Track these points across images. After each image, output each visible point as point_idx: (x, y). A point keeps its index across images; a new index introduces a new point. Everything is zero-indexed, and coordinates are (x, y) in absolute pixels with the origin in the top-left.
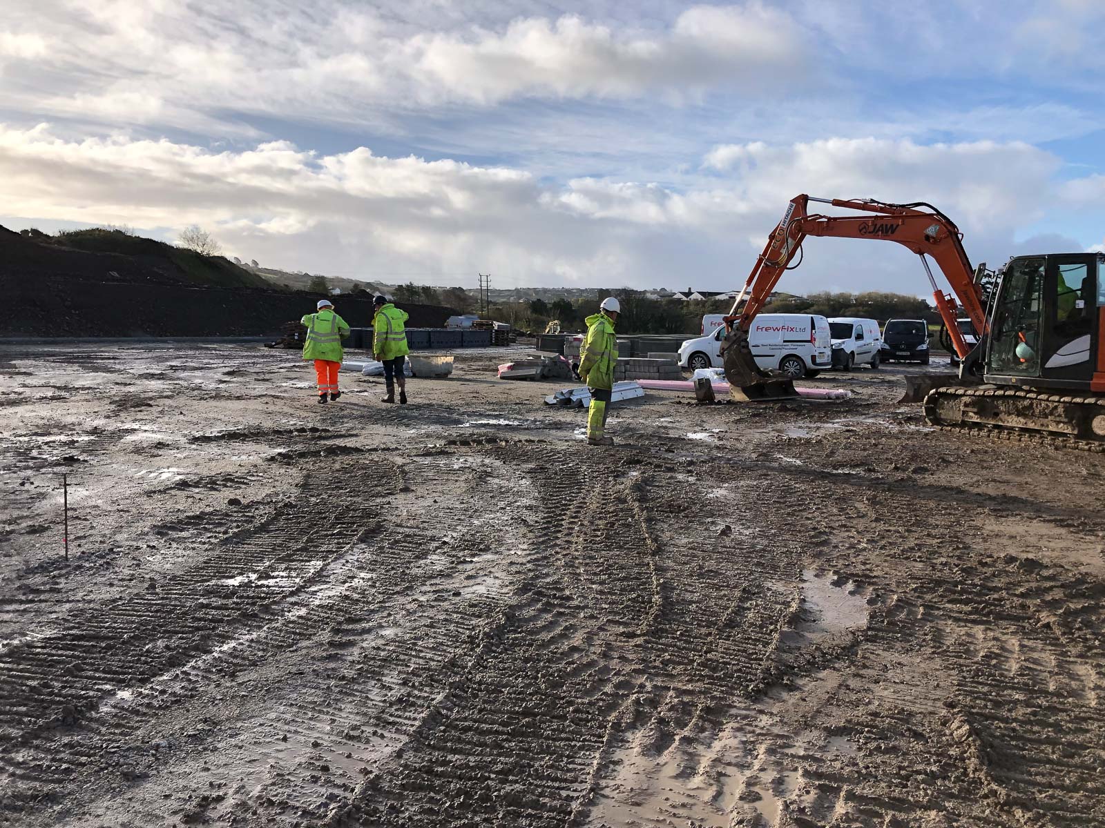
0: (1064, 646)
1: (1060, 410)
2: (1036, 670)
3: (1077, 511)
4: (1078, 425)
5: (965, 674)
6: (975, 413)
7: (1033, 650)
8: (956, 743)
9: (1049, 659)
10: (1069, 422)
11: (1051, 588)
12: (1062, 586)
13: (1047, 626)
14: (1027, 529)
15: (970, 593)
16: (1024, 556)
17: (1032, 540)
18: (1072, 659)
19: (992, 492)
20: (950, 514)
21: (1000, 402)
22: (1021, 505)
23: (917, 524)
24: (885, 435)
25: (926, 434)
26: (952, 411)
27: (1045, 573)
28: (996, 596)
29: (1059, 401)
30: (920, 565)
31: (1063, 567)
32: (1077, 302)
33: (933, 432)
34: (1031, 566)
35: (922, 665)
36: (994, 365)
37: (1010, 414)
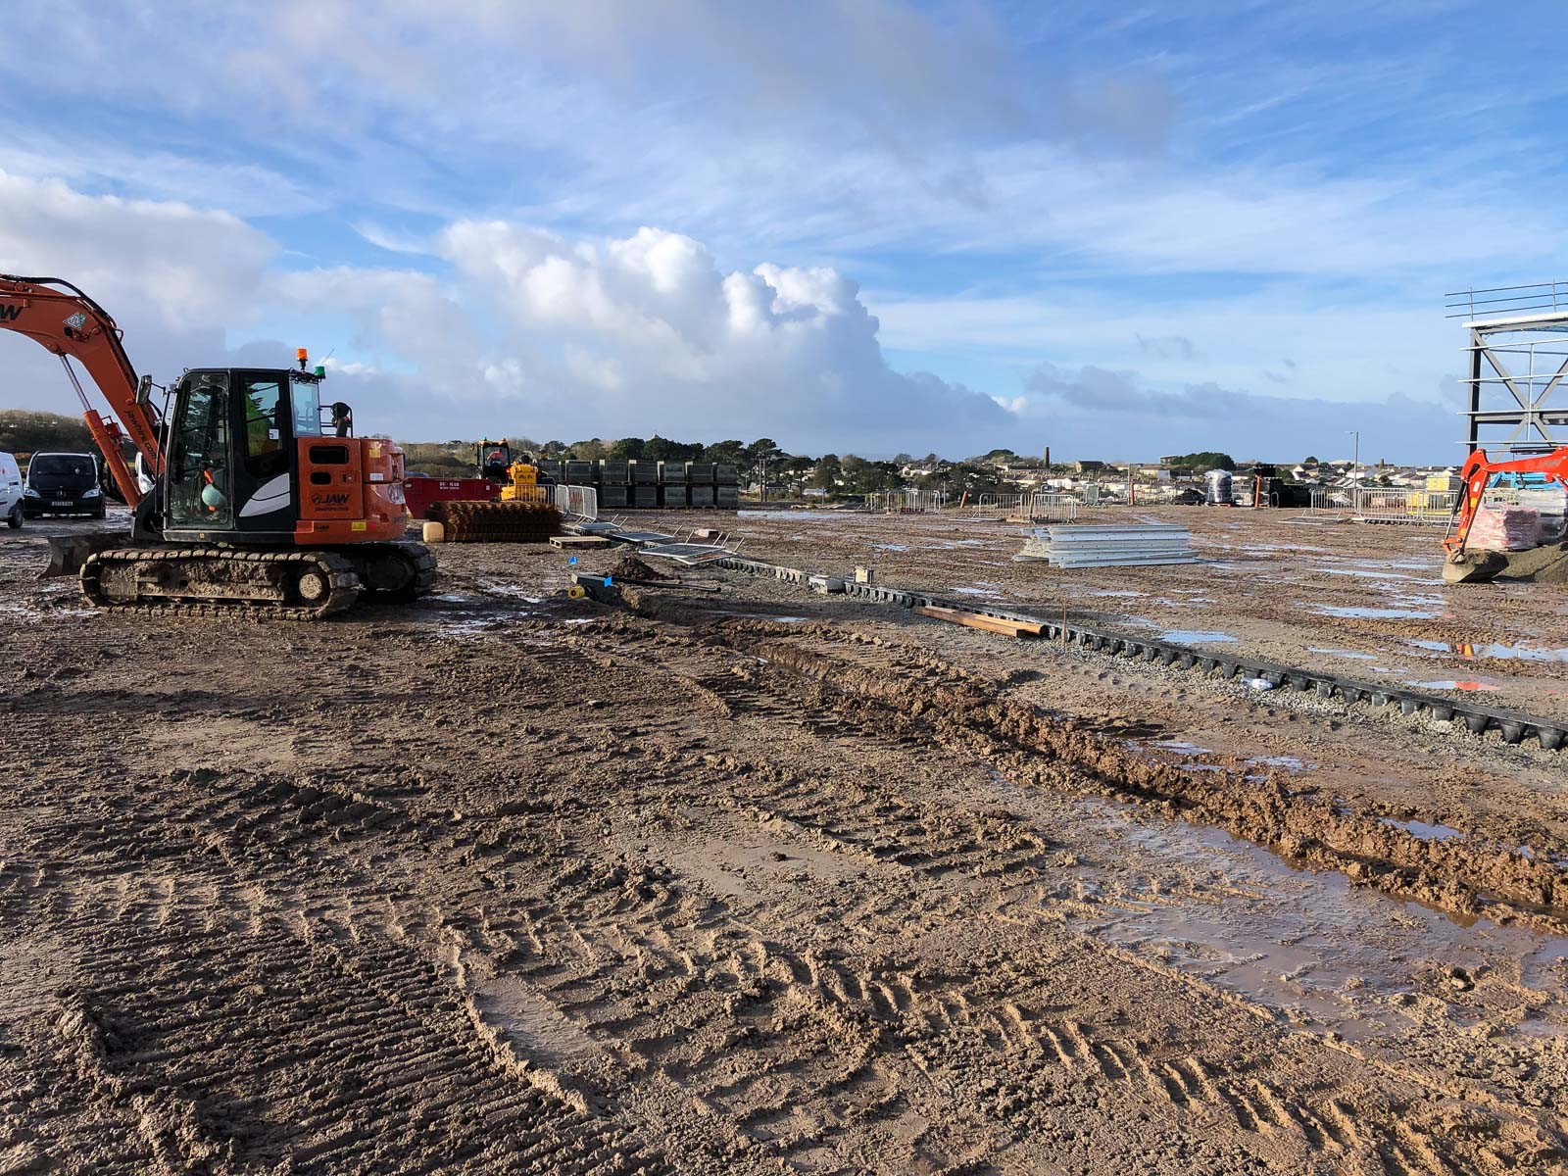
0: (231, 870)
1: (262, 571)
2: (191, 910)
3: (272, 699)
4: (283, 588)
5: (94, 945)
6: (155, 584)
7: (191, 886)
8: (67, 1042)
9: (211, 892)
10: (274, 585)
11: (227, 801)
12: (241, 796)
13: (215, 851)
14: (207, 731)
15: (118, 833)
16: (197, 767)
17: (211, 744)
18: (240, 884)
19: (169, 691)
20: (105, 729)
21: (188, 566)
22: (205, 701)
23: (52, 752)
24: (19, 628)
25: (86, 620)
26: (123, 584)
27: (222, 783)
28: (153, 828)
29: (259, 560)
30: (48, 810)
31: (244, 771)
32: (271, 431)
33: (96, 616)
34: (206, 777)
35: (32, 951)
36: (175, 516)
37: (201, 582)
